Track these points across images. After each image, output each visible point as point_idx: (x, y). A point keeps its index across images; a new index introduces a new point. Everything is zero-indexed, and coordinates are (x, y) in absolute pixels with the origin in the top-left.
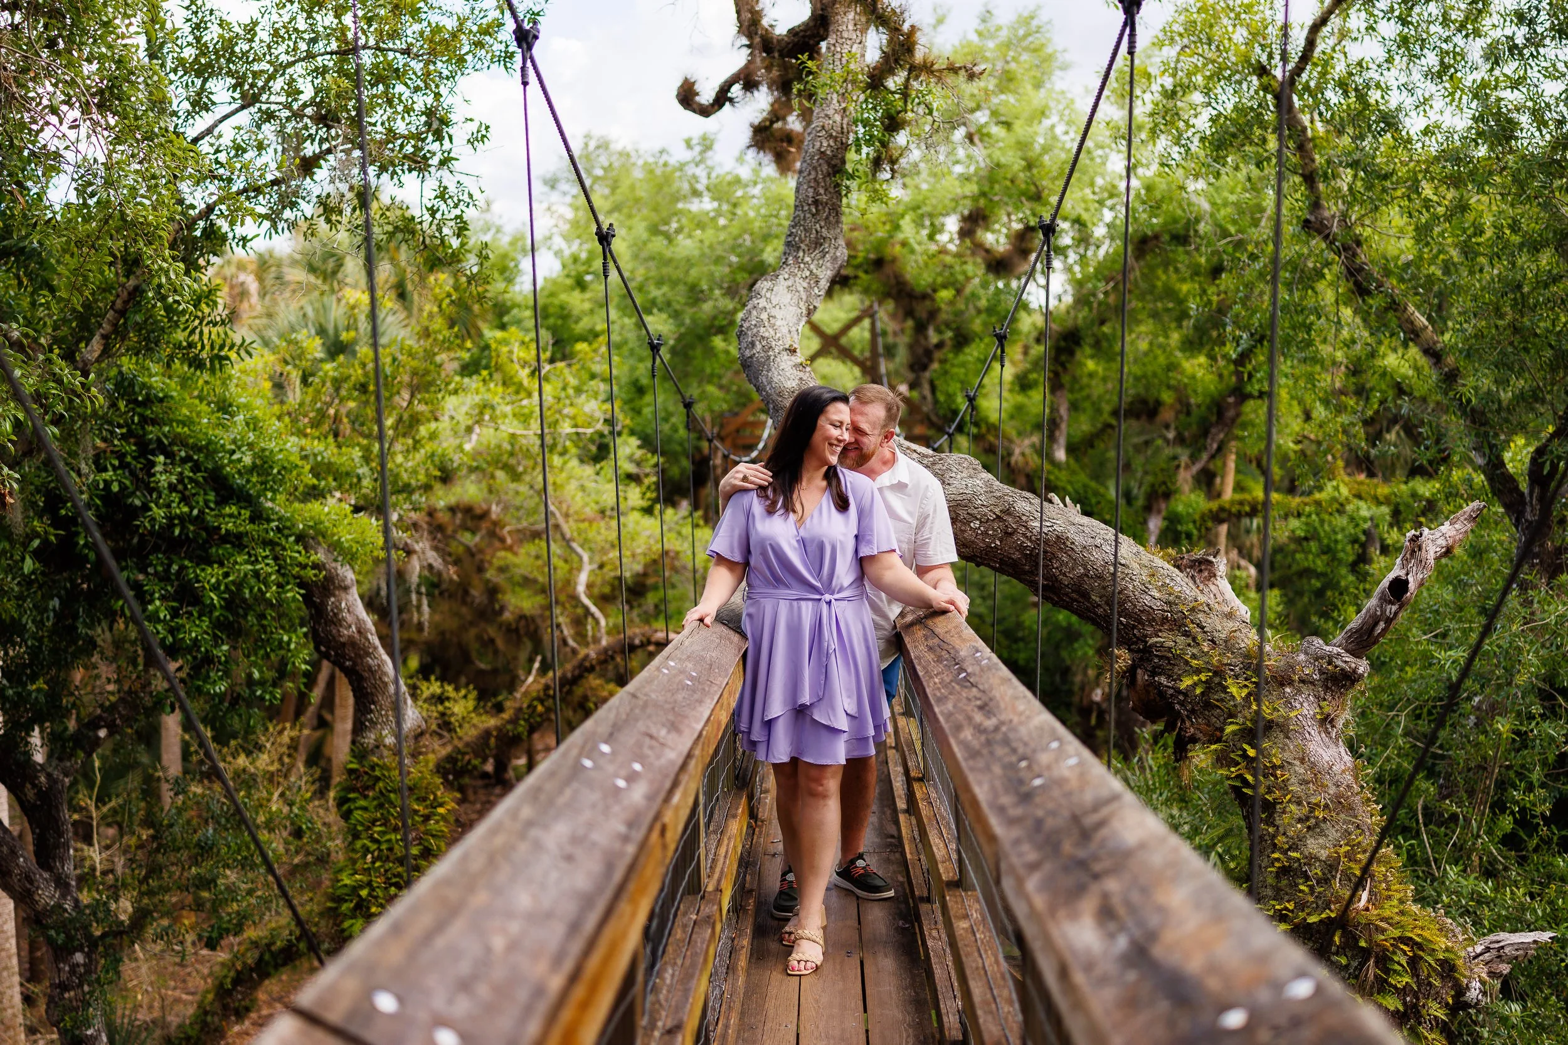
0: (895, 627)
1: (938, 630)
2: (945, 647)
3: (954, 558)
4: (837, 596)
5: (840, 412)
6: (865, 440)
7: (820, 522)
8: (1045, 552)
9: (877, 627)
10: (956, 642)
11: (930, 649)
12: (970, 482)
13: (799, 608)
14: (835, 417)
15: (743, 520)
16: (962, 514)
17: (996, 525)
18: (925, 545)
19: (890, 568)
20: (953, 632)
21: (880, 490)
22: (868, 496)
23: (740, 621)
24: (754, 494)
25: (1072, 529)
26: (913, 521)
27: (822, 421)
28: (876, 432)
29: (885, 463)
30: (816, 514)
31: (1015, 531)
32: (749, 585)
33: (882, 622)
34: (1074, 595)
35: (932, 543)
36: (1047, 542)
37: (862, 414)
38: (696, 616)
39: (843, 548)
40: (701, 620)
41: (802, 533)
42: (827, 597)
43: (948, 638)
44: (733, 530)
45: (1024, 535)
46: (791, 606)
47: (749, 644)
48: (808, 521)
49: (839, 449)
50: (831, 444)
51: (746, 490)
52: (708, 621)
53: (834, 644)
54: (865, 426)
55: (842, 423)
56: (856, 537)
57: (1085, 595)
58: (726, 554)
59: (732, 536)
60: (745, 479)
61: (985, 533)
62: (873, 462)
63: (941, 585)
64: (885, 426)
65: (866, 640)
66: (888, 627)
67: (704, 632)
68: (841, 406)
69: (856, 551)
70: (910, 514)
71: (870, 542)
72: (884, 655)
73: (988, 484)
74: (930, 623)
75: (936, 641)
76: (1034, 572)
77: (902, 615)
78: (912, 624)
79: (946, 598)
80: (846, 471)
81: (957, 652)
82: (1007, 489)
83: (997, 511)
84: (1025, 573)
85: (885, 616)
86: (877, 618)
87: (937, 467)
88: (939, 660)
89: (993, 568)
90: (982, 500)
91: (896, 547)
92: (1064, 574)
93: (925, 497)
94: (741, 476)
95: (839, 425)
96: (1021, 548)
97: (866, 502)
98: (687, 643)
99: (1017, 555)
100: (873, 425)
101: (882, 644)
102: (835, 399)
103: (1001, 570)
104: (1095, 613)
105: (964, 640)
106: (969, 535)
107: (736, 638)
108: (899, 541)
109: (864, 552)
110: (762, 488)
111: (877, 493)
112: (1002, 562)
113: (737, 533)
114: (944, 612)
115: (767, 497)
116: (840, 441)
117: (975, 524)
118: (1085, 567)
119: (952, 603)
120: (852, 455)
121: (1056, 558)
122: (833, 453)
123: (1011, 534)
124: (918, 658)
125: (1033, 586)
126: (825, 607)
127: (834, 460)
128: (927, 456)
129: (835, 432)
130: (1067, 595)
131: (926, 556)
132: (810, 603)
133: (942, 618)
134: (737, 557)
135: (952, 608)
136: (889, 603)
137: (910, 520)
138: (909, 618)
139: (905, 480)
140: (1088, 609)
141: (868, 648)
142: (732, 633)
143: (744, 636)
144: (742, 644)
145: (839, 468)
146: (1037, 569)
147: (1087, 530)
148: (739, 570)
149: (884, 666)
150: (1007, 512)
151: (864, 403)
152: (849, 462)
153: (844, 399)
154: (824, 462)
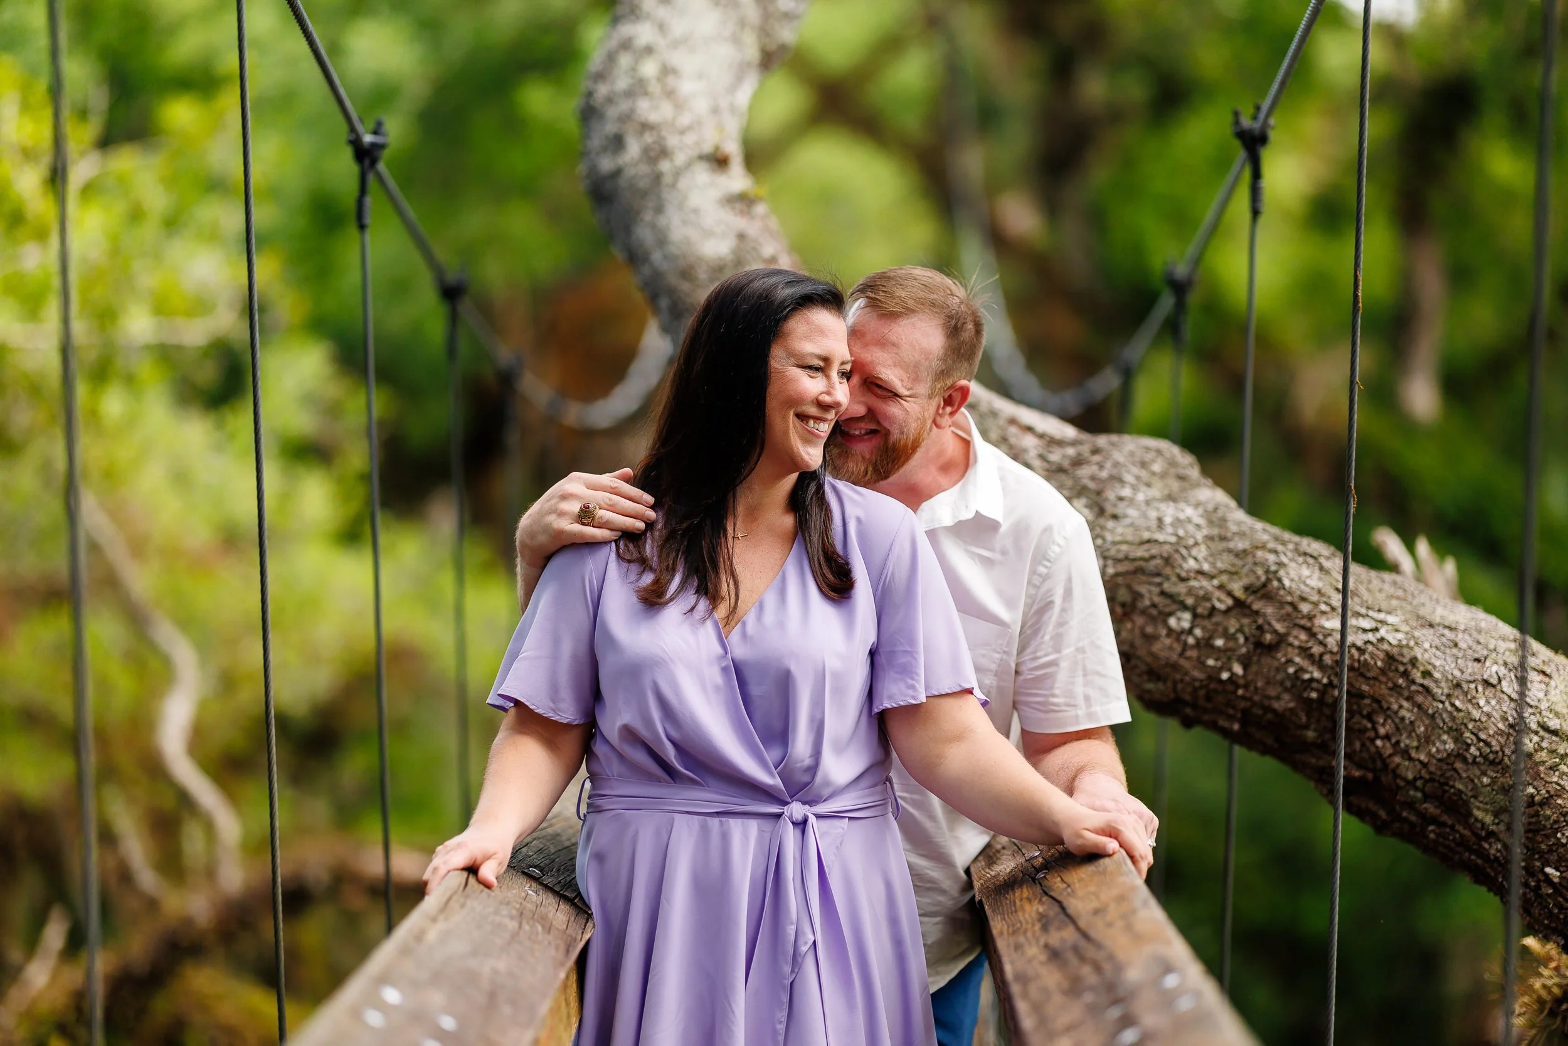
0: (969, 885)
1: (1078, 905)
2: (1090, 952)
3: (1121, 712)
4: (822, 809)
5: (821, 332)
6: (894, 410)
7: (781, 625)
8: (1355, 695)
9: (921, 883)
10: (1116, 940)
11: (1054, 955)
12: (1169, 512)
13: (725, 837)
14: (809, 348)
15: (582, 618)
16: (1148, 593)
17: (1233, 625)
18: (1043, 680)
19: (959, 736)
20: (1113, 912)
21: (932, 534)
22: (902, 550)
23: (570, 866)
24: (609, 554)
25: (1427, 637)
26: (1012, 617)
27: (778, 359)
28: (923, 389)
29: (946, 468)
30: (770, 600)
31: (1281, 640)
32: (593, 777)
33: (933, 871)
34: (1431, 808)
35: (1062, 676)
36: (1360, 670)
37: (882, 343)
38: (460, 859)
39: (839, 691)
40: (472, 870)
41: (739, 650)
42: (797, 810)
43: (1098, 930)
44: (556, 642)
45: (1304, 651)
46: (705, 831)
47: (592, 932)
48: (751, 619)
49: (825, 429)
50: (802, 417)
51: (592, 545)
52: (488, 871)
53: (814, 932)
54: (891, 375)
55: (826, 360)
56: (873, 654)
57: (1458, 807)
58: (539, 704)
59: (555, 657)
60: (585, 515)
61: (1205, 645)
62: (916, 469)
63: (1085, 783)
64: (943, 374)
65: (894, 921)
66: (951, 886)
67: (479, 903)
68: (822, 317)
69: (871, 695)
70: (1010, 603)
71: (907, 671)
72: (936, 957)
73: (1214, 517)
74: (1056, 882)
75: (1069, 934)
76: (1326, 747)
77: (988, 854)
78: (1010, 884)
79: (1098, 819)
80: (842, 486)
81: (1119, 968)
82: (1261, 530)
83: (1237, 588)
84: (1306, 747)
85: (941, 858)
86: (921, 862)
87: (1084, 472)
88: (1074, 988)
89: (1226, 733)
90: (1198, 559)
91: (972, 681)
92: (1406, 754)
93: (1041, 556)
94: (575, 507)
95: (821, 367)
96: (1298, 684)
97: (898, 567)
98: (432, 935)
99: (1285, 702)
100: (914, 373)
101: (935, 928)
102: (807, 301)
103: (1244, 739)
104: (1484, 855)
105: (1138, 938)
106: (1164, 647)
107: (559, 914)
108: (978, 669)
109: (893, 695)
110: (629, 537)
111: (924, 544)
112: (1246, 718)
113: (567, 648)
114: (1093, 856)
115: (643, 563)
116: (824, 407)
117: (1183, 620)
118: (1457, 733)
119: (1112, 833)
120: (863, 449)
121: (1386, 711)
122: (809, 438)
123: (1272, 648)
124: (1023, 979)
125: (1324, 777)
126: (790, 836)
127: (813, 456)
128: (1053, 442)
129: (811, 386)
130: (1410, 805)
131: (1046, 708)
132: (753, 825)
133: (1085, 872)
134: (567, 712)
135: (1112, 845)
136: (952, 825)
137: (1003, 614)
138: (1006, 866)
139: (994, 511)
140: (1463, 843)
141: (898, 943)
142: (550, 900)
143: (580, 906)
144: (574, 930)
145: (828, 480)
146: (1335, 738)
147: (1464, 641)
148: (571, 743)
149: (941, 982)
150: (1264, 590)
151: (891, 316)
152: (855, 466)
153: (833, 300)
154: (792, 462)
